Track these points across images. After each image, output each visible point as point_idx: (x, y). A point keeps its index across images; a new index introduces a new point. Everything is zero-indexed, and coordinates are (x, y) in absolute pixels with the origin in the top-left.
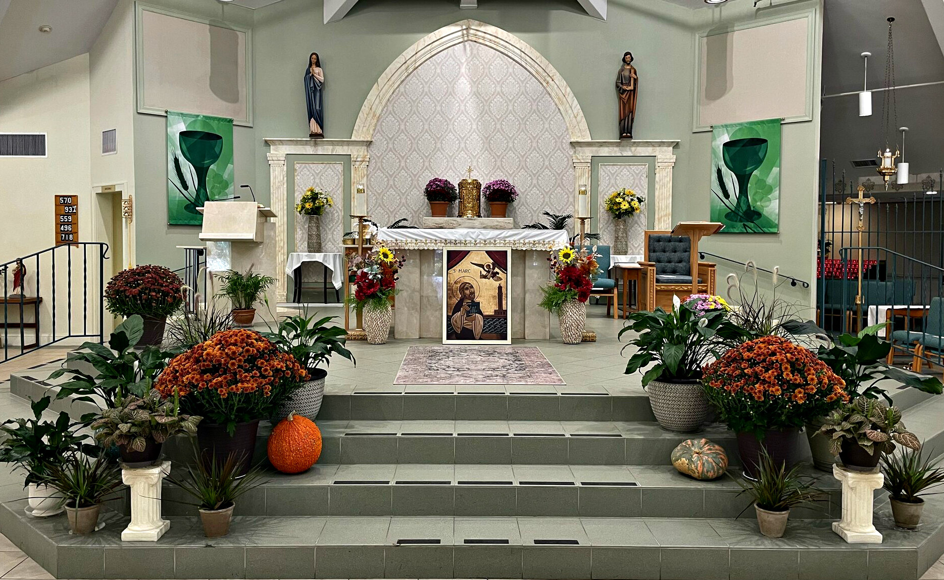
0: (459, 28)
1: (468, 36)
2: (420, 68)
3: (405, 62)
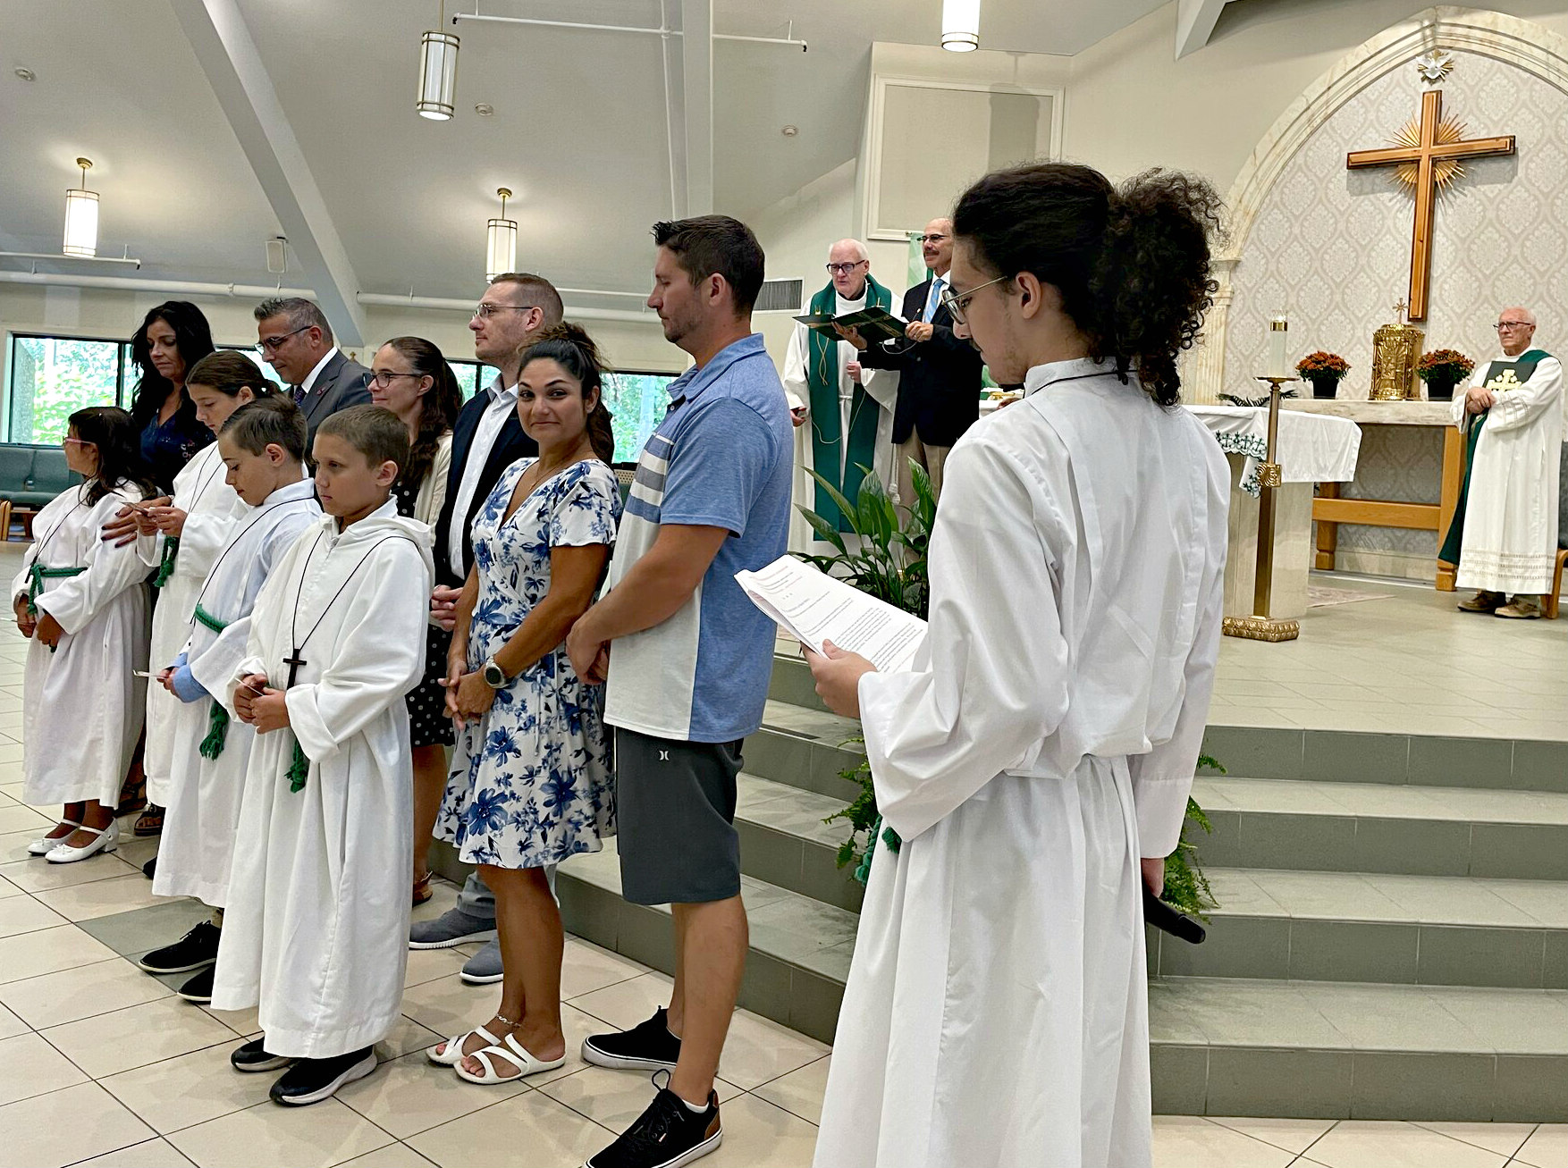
0: (1417, 27)
1: (1434, 39)
2: (1336, 115)
3: (1308, 108)
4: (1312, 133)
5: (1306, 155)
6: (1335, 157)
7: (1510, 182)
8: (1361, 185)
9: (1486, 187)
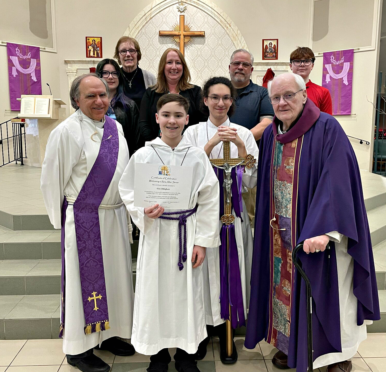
2: (153, 18)
3: (145, 15)
4: (146, 23)
5: (145, 30)
6: (154, 32)
7: (204, 44)
8: (163, 41)
9: (198, 45)
